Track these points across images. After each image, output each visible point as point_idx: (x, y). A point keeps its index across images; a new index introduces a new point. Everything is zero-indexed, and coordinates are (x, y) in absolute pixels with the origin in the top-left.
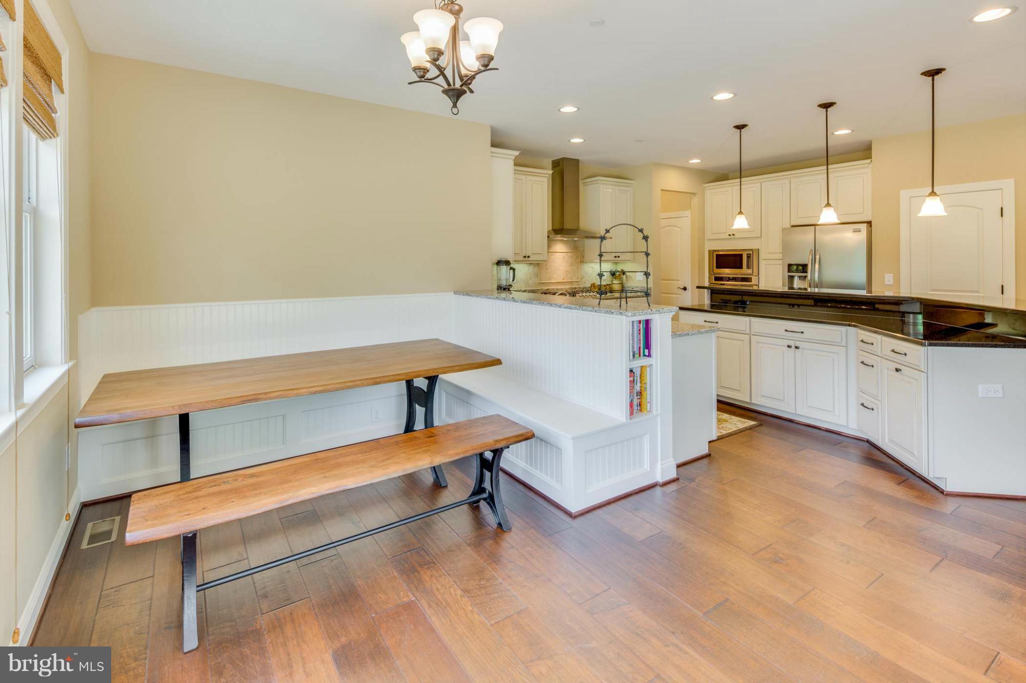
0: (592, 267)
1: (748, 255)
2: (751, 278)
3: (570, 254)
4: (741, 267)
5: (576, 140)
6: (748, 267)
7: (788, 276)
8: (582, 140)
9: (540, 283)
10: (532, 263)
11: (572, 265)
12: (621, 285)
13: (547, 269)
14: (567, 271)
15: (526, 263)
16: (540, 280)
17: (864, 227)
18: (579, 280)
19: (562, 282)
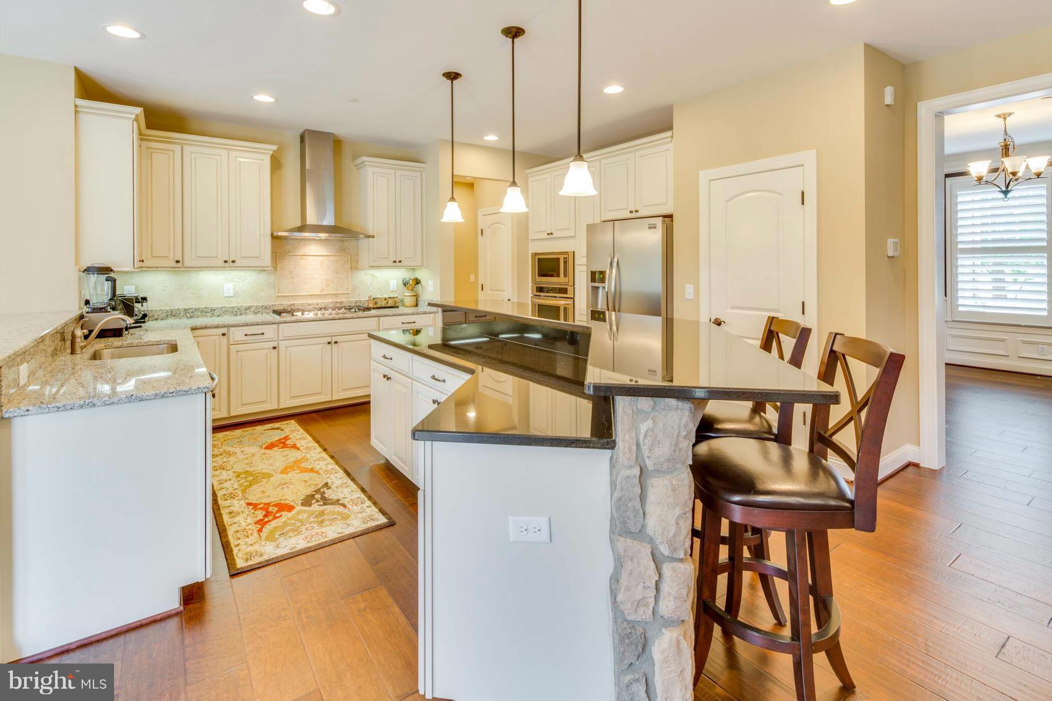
0: (372, 275)
1: (565, 260)
2: (567, 289)
3: (332, 258)
4: (558, 276)
5: (264, 98)
6: (565, 276)
7: (592, 287)
8: (272, 100)
9: (278, 297)
10: (264, 270)
11: (337, 273)
12: (415, 298)
13: (292, 278)
14: (328, 280)
15: (254, 270)
16: (279, 292)
17: (659, 222)
18: (349, 292)
19: (320, 295)
